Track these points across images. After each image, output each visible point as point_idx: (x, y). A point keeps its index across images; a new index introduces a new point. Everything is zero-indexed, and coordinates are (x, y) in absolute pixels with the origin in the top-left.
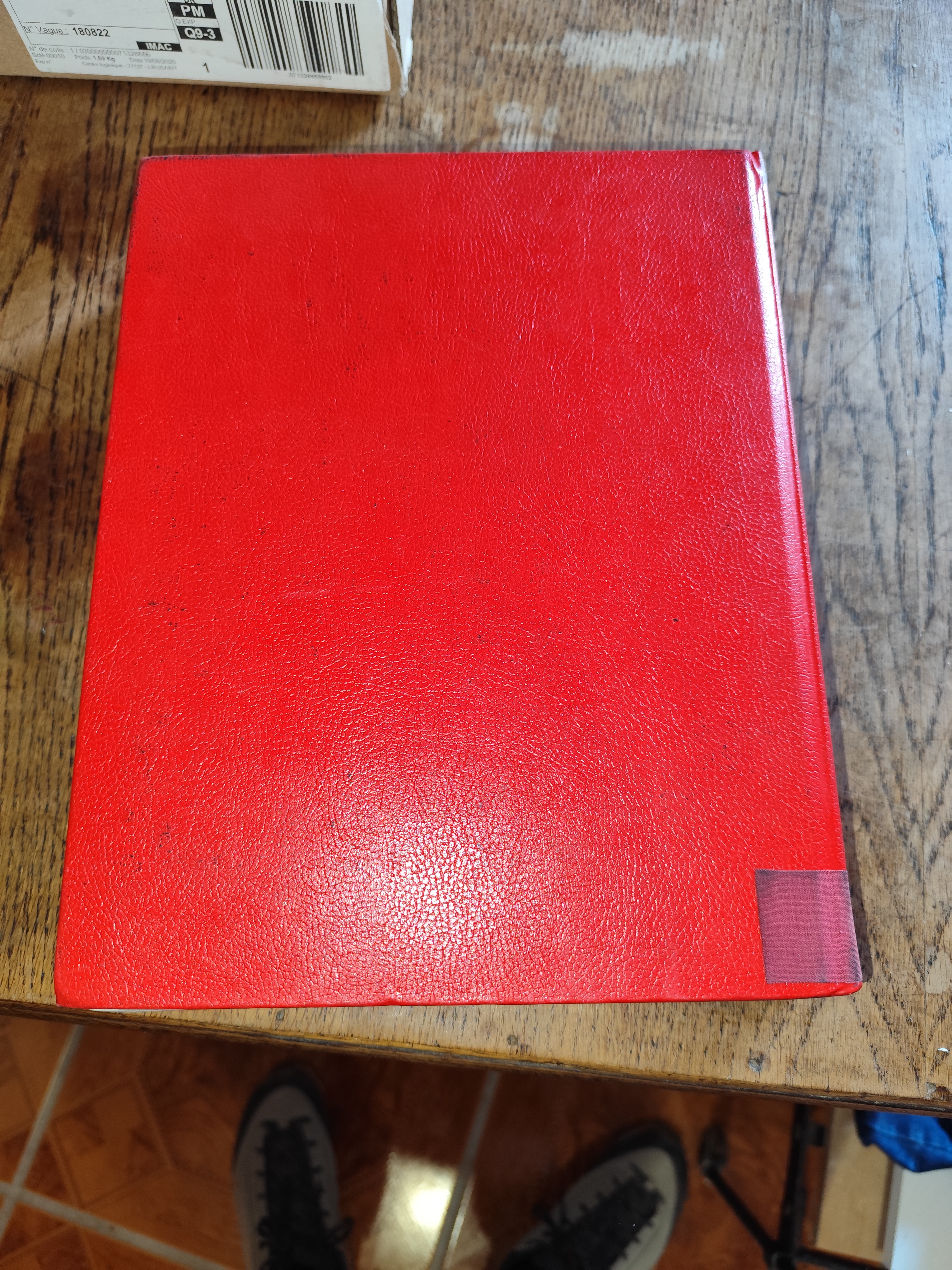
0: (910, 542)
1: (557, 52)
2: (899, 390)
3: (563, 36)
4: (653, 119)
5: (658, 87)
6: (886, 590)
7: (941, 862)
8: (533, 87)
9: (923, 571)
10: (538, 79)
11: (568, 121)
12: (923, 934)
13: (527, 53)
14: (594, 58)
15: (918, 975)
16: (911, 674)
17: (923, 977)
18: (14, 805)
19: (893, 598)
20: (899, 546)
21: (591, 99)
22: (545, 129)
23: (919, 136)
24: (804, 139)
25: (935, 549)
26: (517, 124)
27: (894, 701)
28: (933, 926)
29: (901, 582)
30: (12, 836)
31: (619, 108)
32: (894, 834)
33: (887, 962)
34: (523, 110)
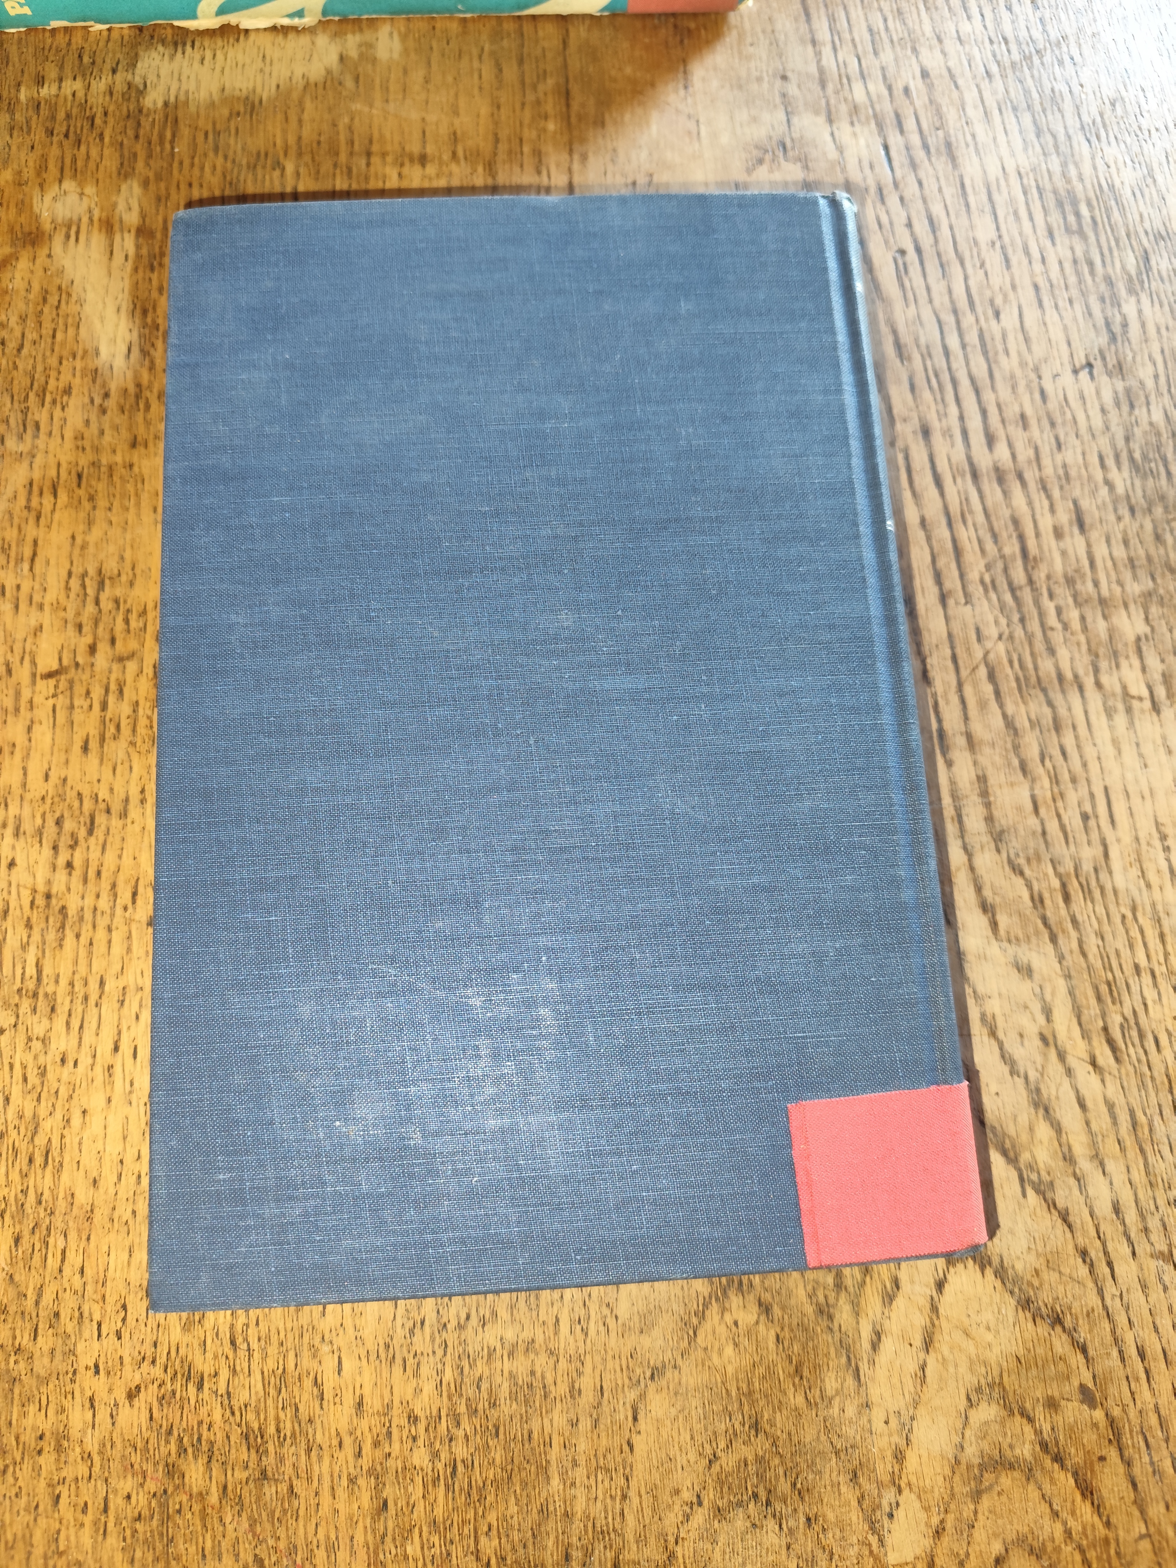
1: (130, 85)
3: (137, 55)
4: (298, 174)
5: (300, 121)
7: (888, 1345)
8: (94, 153)
10: (101, 136)
11: (159, 199)
12: (875, 1470)
13: (80, 94)
14: (192, 87)
15: (873, 1540)
17: (881, 1541)
21: (193, 158)
22: (121, 221)
23: (725, 139)
24: (544, 173)
26: (75, 218)
28: (889, 1454)
31: (241, 165)
32: (812, 1317)
33: (824, 1529)
34: (82, 194)
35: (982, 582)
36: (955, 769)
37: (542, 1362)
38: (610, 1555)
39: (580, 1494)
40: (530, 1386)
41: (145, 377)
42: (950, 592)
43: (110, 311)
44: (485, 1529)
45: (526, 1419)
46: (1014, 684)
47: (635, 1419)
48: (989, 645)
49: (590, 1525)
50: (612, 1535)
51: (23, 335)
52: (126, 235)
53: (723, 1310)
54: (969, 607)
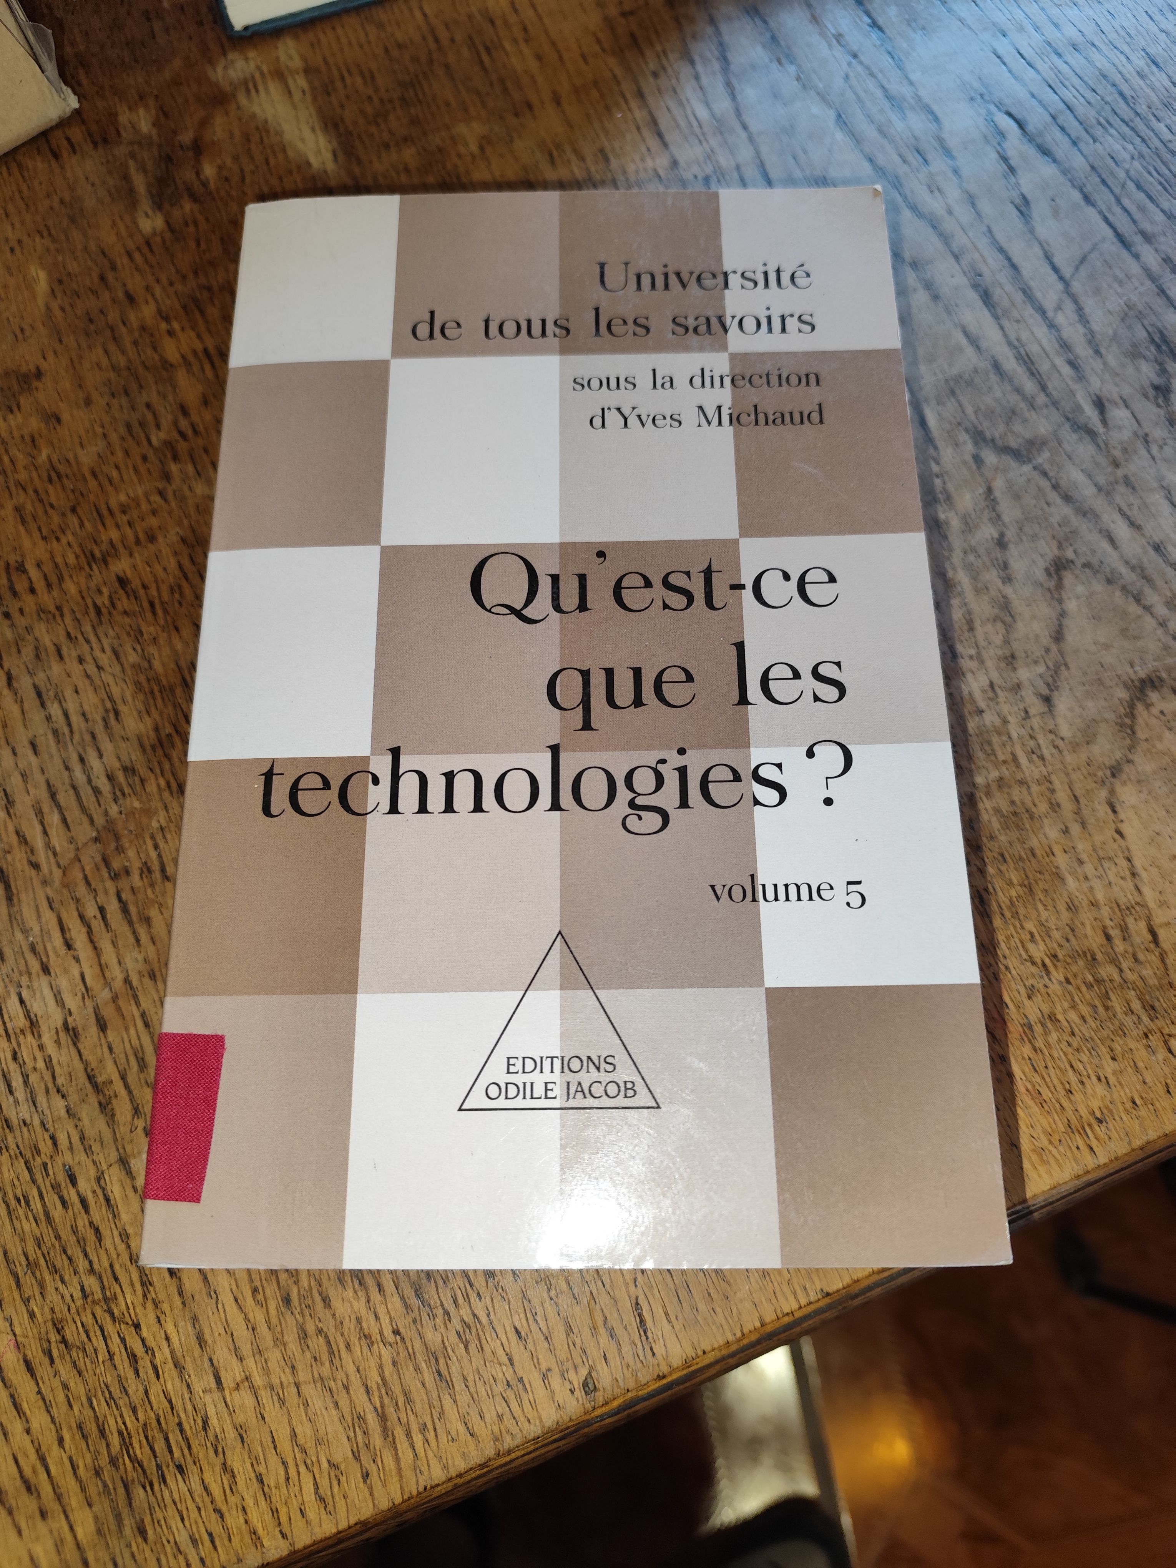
0: (1025, 336)
2: (902, 169)
6: (1032, 406)
9: (1060, 362)
16: (1122, 489)
18: (32, 1315)
19: (1045, 411)
20: (1015, 348)
25: (1058, 330)
26: (249, 77)
27: (1122, 530)
29: (1044, 388)
30: (52, 1361)
34: (247, 59)
35: (1100, 124)
36: (1143, 259)
37: (1018, 794)
38: (1143, 925)
39: (1097, 884)
40: (1015, 814)
41: (357, 170)
42: (1078, 138)
43: (307, 133)
44: (1029, 937)
45: (1023, 842)
46: (1160, 188)
47: (1114, 812)
48: (1127, 166)
49: (1115, 905)
50: (1138, 908)
51: (242, 170)
52: (297, 77)
53: (1148, 706)
54: (1098, 144)
